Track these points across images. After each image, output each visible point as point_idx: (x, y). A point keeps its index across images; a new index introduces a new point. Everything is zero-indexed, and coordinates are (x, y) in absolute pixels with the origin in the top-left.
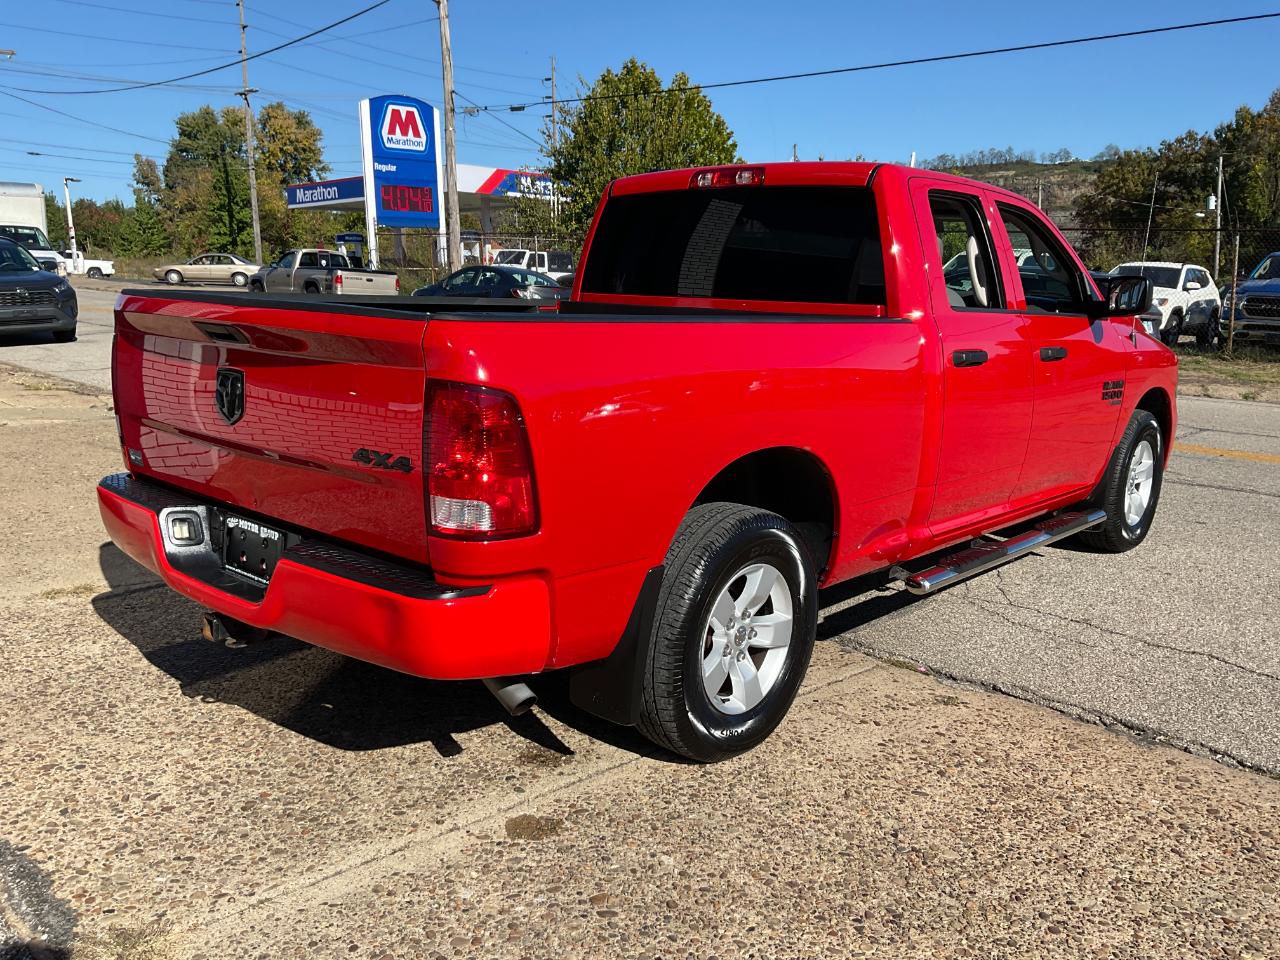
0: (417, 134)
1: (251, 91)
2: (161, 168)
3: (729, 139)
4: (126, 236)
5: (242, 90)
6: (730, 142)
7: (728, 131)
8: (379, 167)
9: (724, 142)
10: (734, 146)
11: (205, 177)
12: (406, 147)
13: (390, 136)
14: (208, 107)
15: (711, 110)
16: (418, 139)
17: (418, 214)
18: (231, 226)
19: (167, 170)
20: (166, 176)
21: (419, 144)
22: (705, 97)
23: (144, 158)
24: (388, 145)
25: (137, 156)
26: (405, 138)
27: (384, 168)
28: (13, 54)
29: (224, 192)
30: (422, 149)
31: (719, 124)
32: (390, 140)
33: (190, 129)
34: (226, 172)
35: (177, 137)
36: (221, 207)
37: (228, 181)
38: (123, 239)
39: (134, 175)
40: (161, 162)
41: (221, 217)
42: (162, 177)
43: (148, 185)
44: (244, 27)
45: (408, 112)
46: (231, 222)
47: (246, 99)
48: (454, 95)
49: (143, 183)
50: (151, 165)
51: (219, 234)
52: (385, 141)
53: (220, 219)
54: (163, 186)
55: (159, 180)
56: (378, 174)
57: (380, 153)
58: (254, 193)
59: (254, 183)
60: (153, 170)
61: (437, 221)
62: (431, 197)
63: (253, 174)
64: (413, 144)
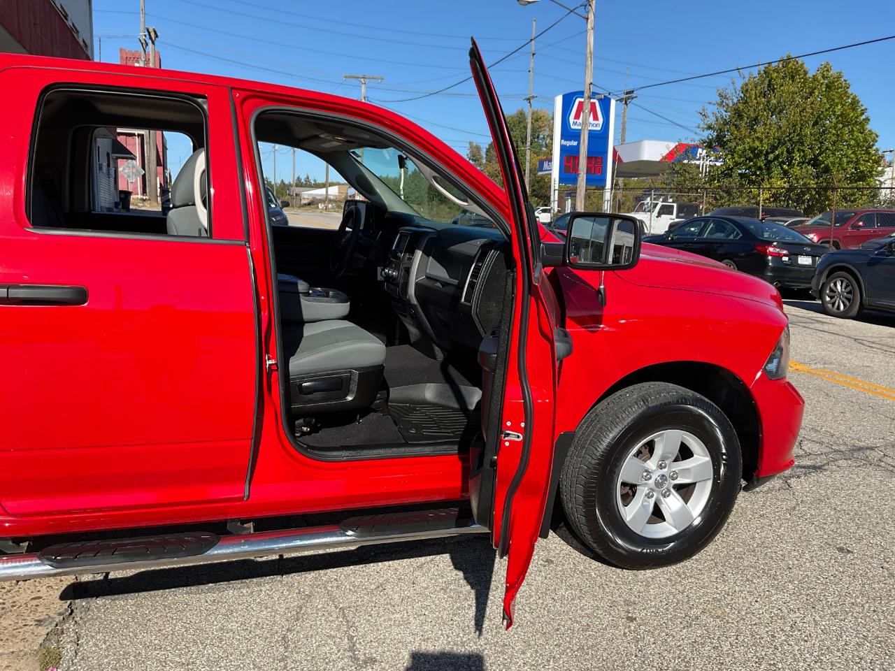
0: (596, 118)
1: (533, 97)
2: (485, 150)
3: (863, 114)
5: (528, 97)
6: (864, 117)
7: (863, 108)
8: (564, 142)
9: (857, 117)
10: (867, 120)
13: (575, 121)
14: (522, 110)
15: (850, 91)
16: (596, 122)
19: (488, 151)
20: (487, 155)
21: (596, 125)
22: (845, 81)
23: (474, 144)
24: (573, 127)
25: (470, 144)
27: (568, 143)
28: (382, 79)
30: (599, 129)
31: (855, 103)
32: (575, 124)
40: (485, 147)
42: (485, 156)
44: (534, 55)
45: (591, 103)
47: (530, 102)
48: (591, 86)
50: (478, 148)
52: (571, 124)
54: (484, 161)
55: (481, 158)
56: (563, 148)
57: (567, 133)
58: (528, 165)
59: (528, 158)
60: (479, 152)
61: (604, 181)
62: (602, 164)
63: (528, 153)
64: (593, 125)
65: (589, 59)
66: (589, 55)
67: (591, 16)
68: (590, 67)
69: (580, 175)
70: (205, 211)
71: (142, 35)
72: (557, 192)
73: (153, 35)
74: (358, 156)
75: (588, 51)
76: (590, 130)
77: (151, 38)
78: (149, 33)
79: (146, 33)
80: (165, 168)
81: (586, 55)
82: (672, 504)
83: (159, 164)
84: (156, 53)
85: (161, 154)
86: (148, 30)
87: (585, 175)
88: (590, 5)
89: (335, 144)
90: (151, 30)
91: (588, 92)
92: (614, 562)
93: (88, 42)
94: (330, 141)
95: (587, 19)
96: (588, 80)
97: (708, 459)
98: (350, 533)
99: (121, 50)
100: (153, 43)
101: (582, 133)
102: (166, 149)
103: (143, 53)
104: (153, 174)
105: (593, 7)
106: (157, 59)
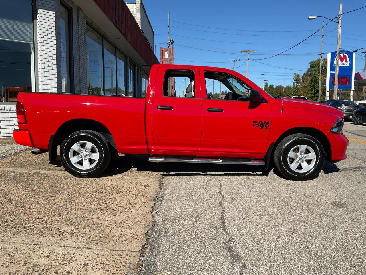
0: (346, 61)
1: (323, 53)
2: (301, 76)
4: (289, 95)
5: (320, 53)
8: (331, 72)
11: (310, 78)
12: (342, 66)
16: (347, 63)
17: (344, 86)
18: (314, 91)
19: (303, 77)
20: (302, 78)
21: (347, 64)
23: (297, 74)
25: (295, 74)
26: (342, 63)
27: (333, 72)
29: (314, 82)
30: (348, 66)
33: (313, 65)
34: (315, 76)
35: (309, 68)
36: (312, 86)
37: (315, 79)
38: (288, 96)
39: (293, 79)
40: (301, 75)
41: (312, 89)
42: (301, 79)
43: (297, 81)
44: (323, 36)
45: (344, 55)
46: (315, 90)
47: (321, 56)
49: (296, 81)
50: (298, 76)
51: (311, 94)
53: (312, 90)
54: (301, 81)
55: (300, 80)
56: (331, 74)
57: (333, 68)
58: (320, 82)
59: (320, 79)
60: (299, 77)
61: (351, 87)
62: (349, 80)
63: (320, 77)
64: (345, 64)
65: (339, 39)
66: (339, 37)
67: (340, 22)
68: (339, 42)
69: (335, 85)
70: (194, 93)
71: (168, 42)
72: (328, 93)
73: (172, 42)
74: (230, 81)
75: (339, 35)
76: (339, 67)
77: (171, 43)
78: (171, 41)
79: (170, 41)
80: (174, 89)
81: (338, 37)
82: (305, 165)
83: (172, 88)
84: (173, 48)
85: (173, 85)
86: (170, 40)
87: (337, 85)
88: (339, 17)
89: (223, 78)
90: (171, 40)
91: (339, 51)
92: (288, 178)
93: (153, 47)
94: (221, 77)
95: (338, 23)
96: (339, 47)
97: (314, 153)
98: (221, 161)
99: (161, 48)
100: (172, 45)
101: (336, 68)
102: (175, 83)
103: (168, 48)
104: (170, 92)
105: (341, 18)
106: (173, 50)
